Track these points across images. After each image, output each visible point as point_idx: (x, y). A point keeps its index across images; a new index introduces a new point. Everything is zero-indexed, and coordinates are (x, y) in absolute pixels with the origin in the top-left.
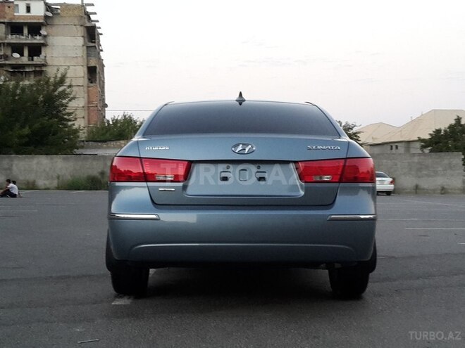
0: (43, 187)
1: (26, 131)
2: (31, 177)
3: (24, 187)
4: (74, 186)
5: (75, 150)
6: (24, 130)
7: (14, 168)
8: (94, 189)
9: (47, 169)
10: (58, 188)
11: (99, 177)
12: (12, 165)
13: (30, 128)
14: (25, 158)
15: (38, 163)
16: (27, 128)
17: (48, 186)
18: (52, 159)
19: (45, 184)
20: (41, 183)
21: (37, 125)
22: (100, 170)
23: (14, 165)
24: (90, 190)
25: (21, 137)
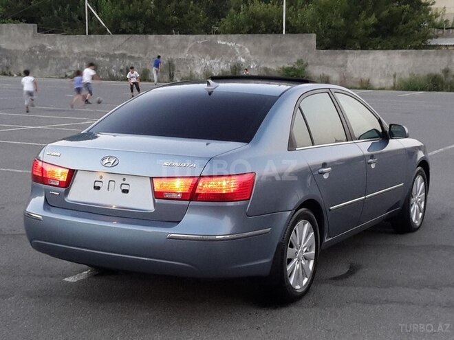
0: (378, 87)
1: (372, 20)
2: (365, 76)
3: (358, 86)
4: (411, 86)
5: (429, 40)
6: (369, 19)
7: (349, 64)
8: (434, 90)
9: (384, 66)
10: (394, 88)
11: (443, 75)
12: (347, 62)
13: (376, 17)
14: (360, 54)
15: (373, 60)
16: (374, 16)
17: (384, 86)
18: (388, 54)
19: (380, 83)
20: (376, 82)
21: (385, 13)
22: (443, 68)
23: (348, 62)
24: (429, 91)
25: (366, 27)
